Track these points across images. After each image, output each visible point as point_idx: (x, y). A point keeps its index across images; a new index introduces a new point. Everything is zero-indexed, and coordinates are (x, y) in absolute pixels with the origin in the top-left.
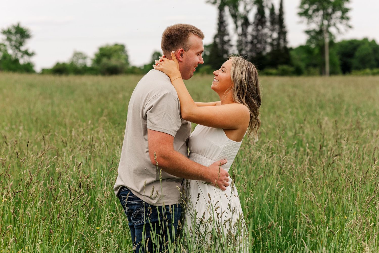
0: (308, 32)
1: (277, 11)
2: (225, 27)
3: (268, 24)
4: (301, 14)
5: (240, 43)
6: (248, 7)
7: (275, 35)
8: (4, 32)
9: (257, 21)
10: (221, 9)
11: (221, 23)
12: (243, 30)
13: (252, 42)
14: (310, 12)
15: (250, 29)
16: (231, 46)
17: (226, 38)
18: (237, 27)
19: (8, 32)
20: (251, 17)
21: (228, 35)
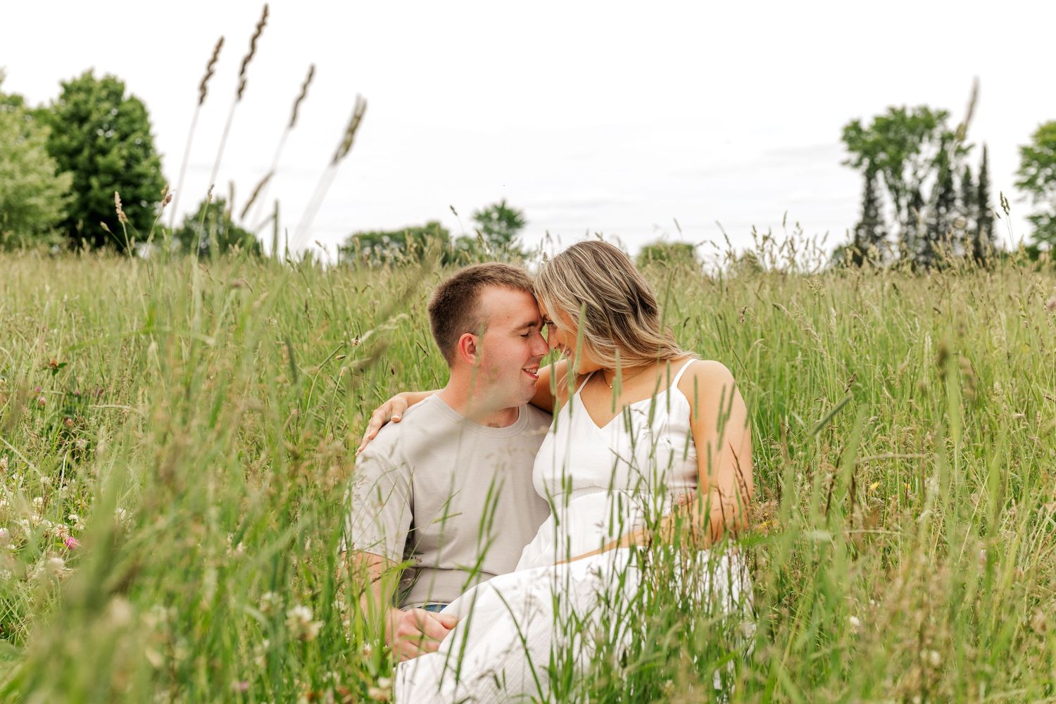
0: (1034, 219)
1: (975, 180)
2: (876, 209)
3: (959, 203)
4: (1021, 185)
5: (905, 238)
6: (921, 173)
7: (972, 224)
8: (479, 218)
9: (937, 198)
10: (870, 175)
11: (870, 201)
12: (910, 213)
13: (926, 238)
14: (1040, 181)
15: (924, 214)
16: (888, 244)
17: (878, 230)
18: (899, 208)
19: (484, 217)
20: (927, 191)
21: (882, 223)
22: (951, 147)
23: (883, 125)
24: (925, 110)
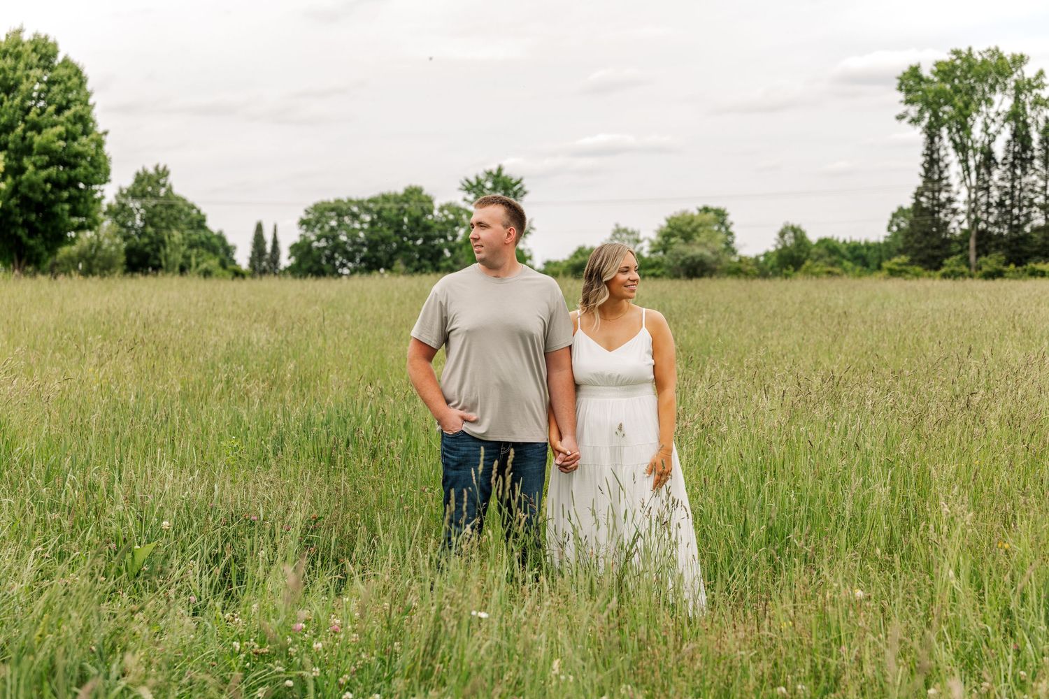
3: (1037, 163)
6: (992, 130)
8: (469, 187)
9: (1011, 158)
10: (932, 133)
12: (980, 176)
16: (954, 212)
17: (943, 196)
18: (966, 171)
19: (475, 187)
21: (948, 187)
22: (1028, 99)
23: (945, 72)
24: (996, 52)
